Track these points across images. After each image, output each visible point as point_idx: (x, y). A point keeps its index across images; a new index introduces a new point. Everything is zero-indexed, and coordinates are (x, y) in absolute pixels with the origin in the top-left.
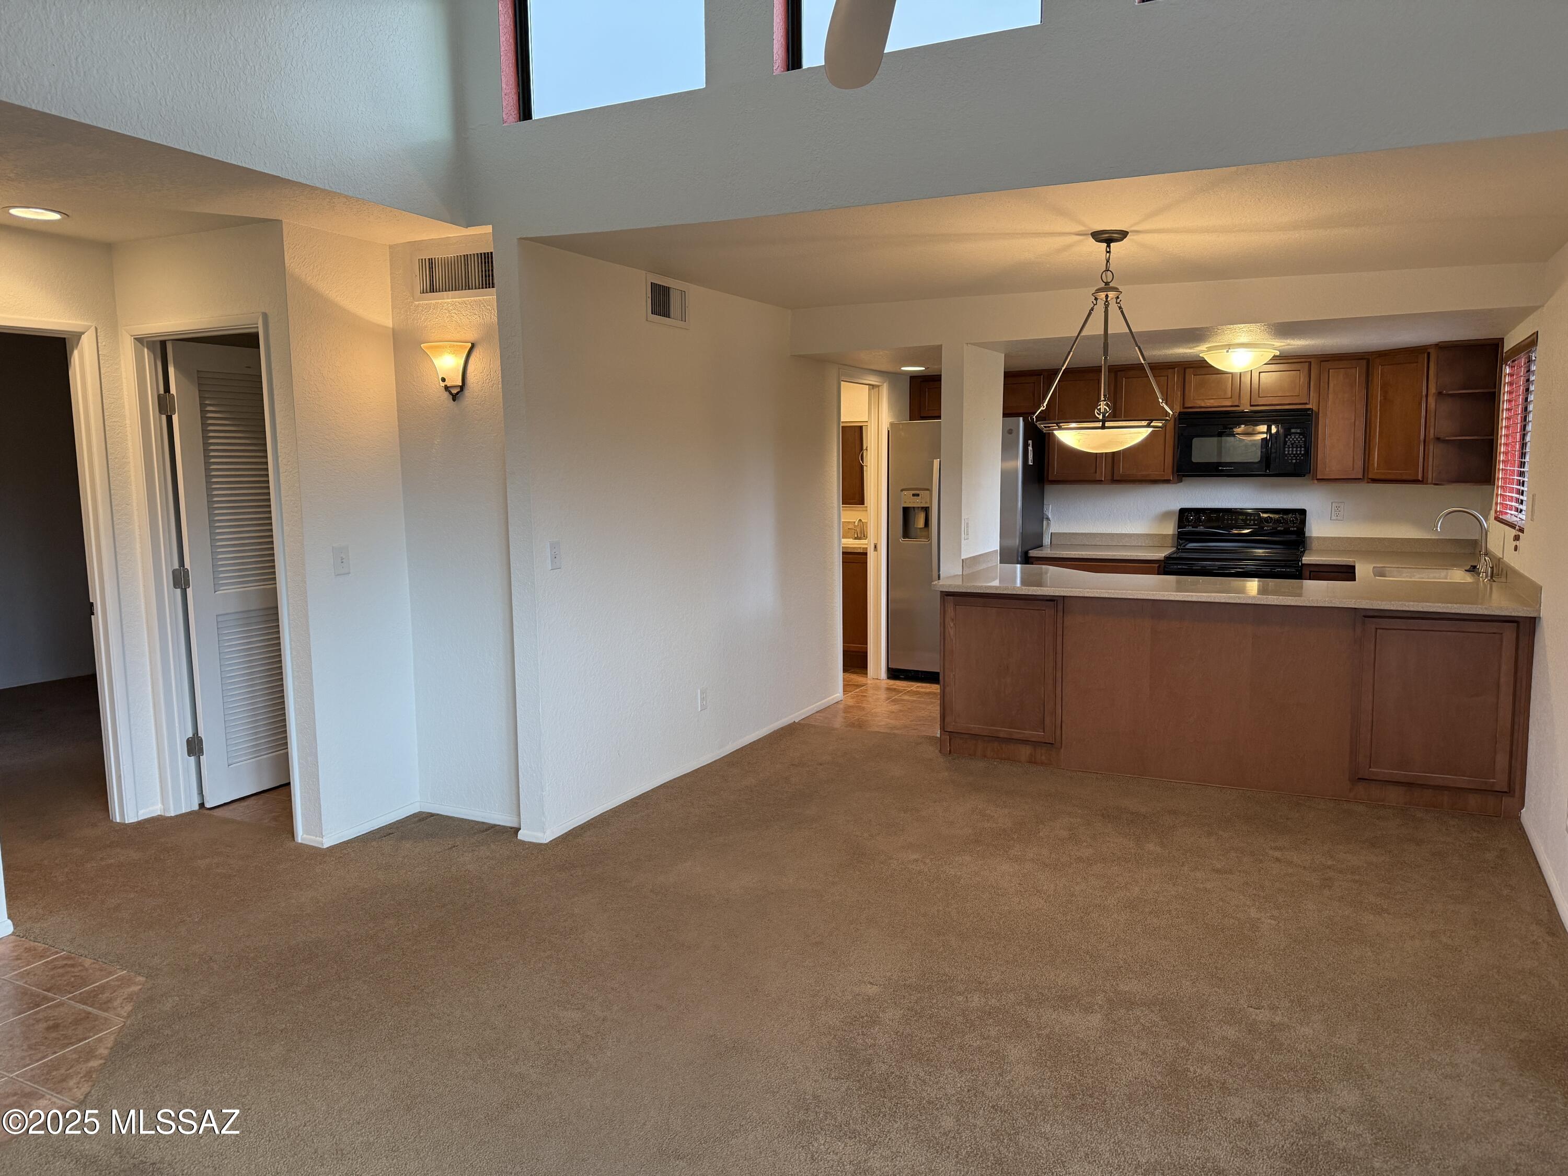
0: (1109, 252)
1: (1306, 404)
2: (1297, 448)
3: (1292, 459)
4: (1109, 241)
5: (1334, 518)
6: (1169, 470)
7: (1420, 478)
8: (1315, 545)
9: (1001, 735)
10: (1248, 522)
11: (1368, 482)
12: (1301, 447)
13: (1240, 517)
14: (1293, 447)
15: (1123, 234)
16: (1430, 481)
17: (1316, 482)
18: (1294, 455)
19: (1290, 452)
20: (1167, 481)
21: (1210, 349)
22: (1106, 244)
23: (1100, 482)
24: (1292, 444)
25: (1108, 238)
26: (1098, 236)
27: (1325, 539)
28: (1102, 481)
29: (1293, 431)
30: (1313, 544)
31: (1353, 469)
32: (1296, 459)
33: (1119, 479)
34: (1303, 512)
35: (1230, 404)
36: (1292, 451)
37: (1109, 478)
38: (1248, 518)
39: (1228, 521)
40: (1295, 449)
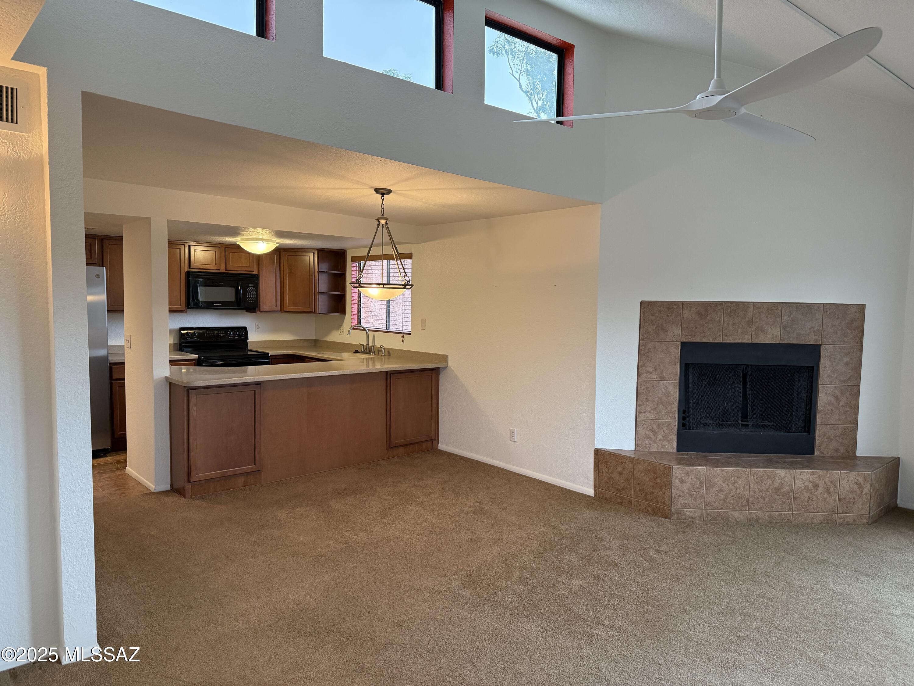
0: (383, 200)
1: (254, 271)
2: (252, 294)
3: (250, 300)
4: (383, 194)
5: (256, 331)
6: (182, 305)
7: (314, 311)
9: (229, 474)
10: (220, 334)
11: (282, 313)
12: (254, 294)
13: (215, 332)
14: (250, 294)
15: (389, 192)
16: (318, 312)
17: (259, 312)
18: (251, 298)
19: (249, 297)
20: (182, 312)
21: (243, 240)
22: (381, 195)
24: (250, 292)
25: (383, 192)
26: (377, 190)
27: (251, 342)
29: (250, 285)
30: (249, 345)
31: (276, 305)
32: (252, 301)
34: (245, 328)
35: (216, 268)
36: (250, 296)
38: (220, 332)
39: (209, 334)
40: (251, 295)
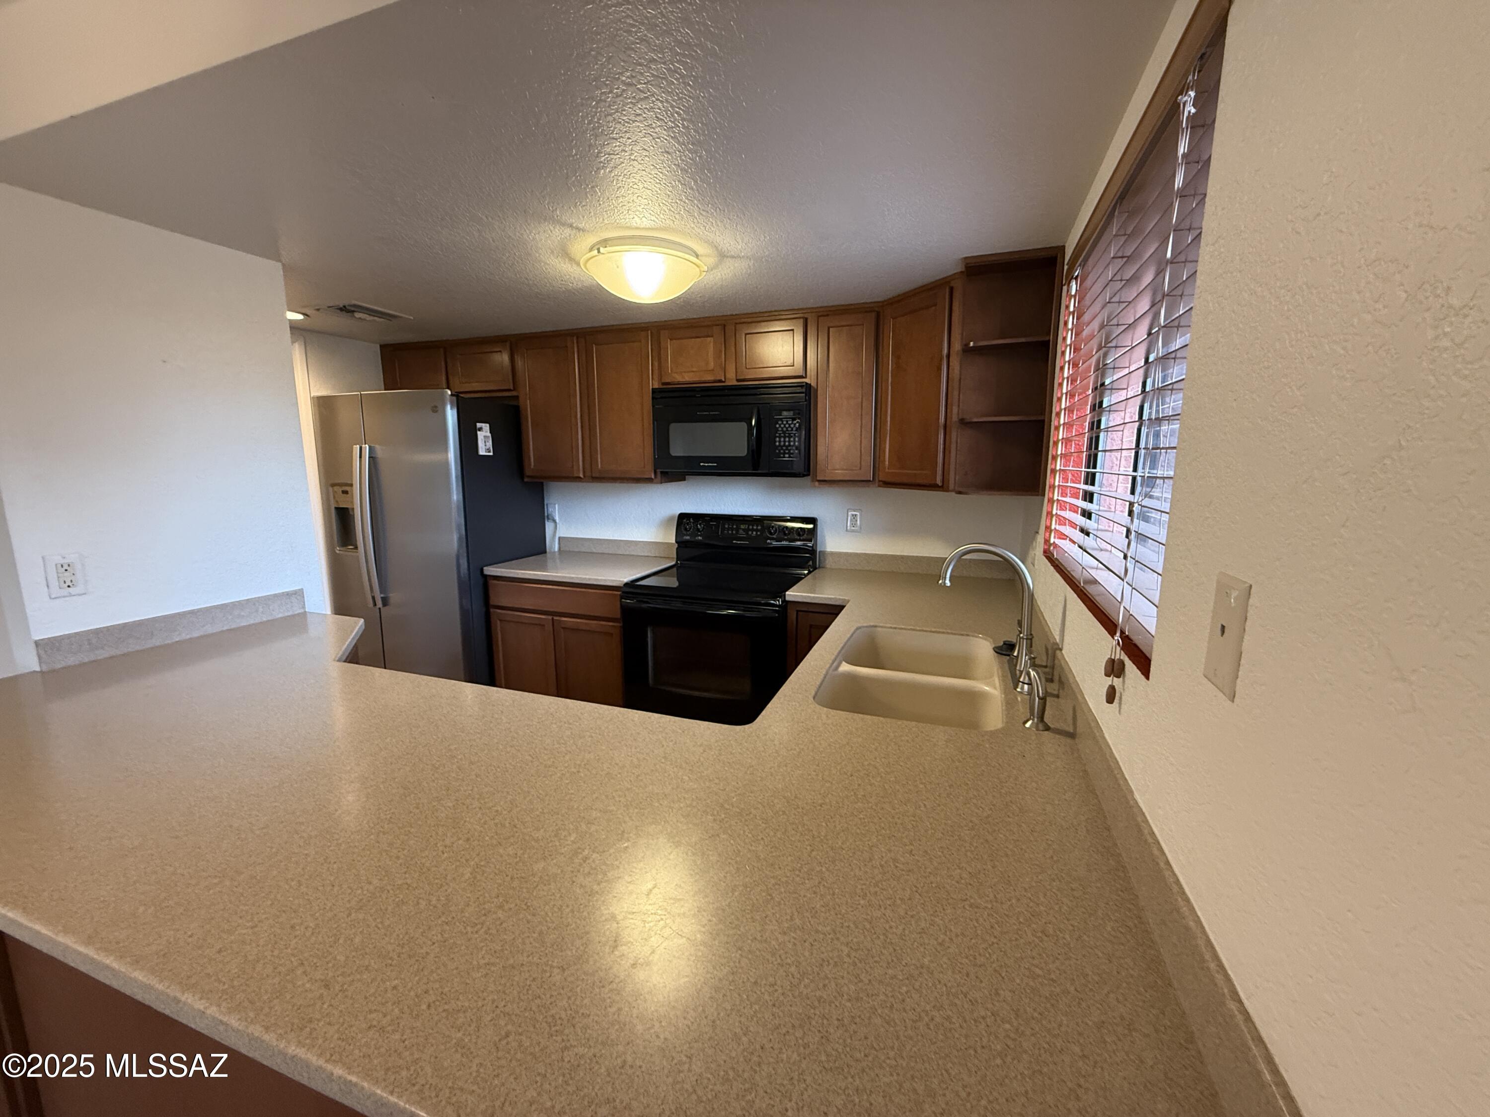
1: (803, 377)
2: (790, 437)
3: (784, 454)
5: (849, 529)
6: (650, 467)
8: (829, 563)
10: (750, 533)
11: (879, 486)
12: (794, 437)
13: (742, 527)
14: (785, 437)
16: (951, 486)
17: (817, 483)
18: (786, 447)
19: (782, 444)
20: (649, 480)
23: (578, 479)
24: (784, 432)
27: (840, 555)
28: (580, 478)
29: (784, 414)
30: (827, 562)
31: (860, 469)
32: (789, 454)
33: (597, 475)
34: (813, 521)
35: (712, 378)
36: (785, 441)
37: (588, 474)
38: (751, 527)
39: (728, 531)
40: (787, 439)
